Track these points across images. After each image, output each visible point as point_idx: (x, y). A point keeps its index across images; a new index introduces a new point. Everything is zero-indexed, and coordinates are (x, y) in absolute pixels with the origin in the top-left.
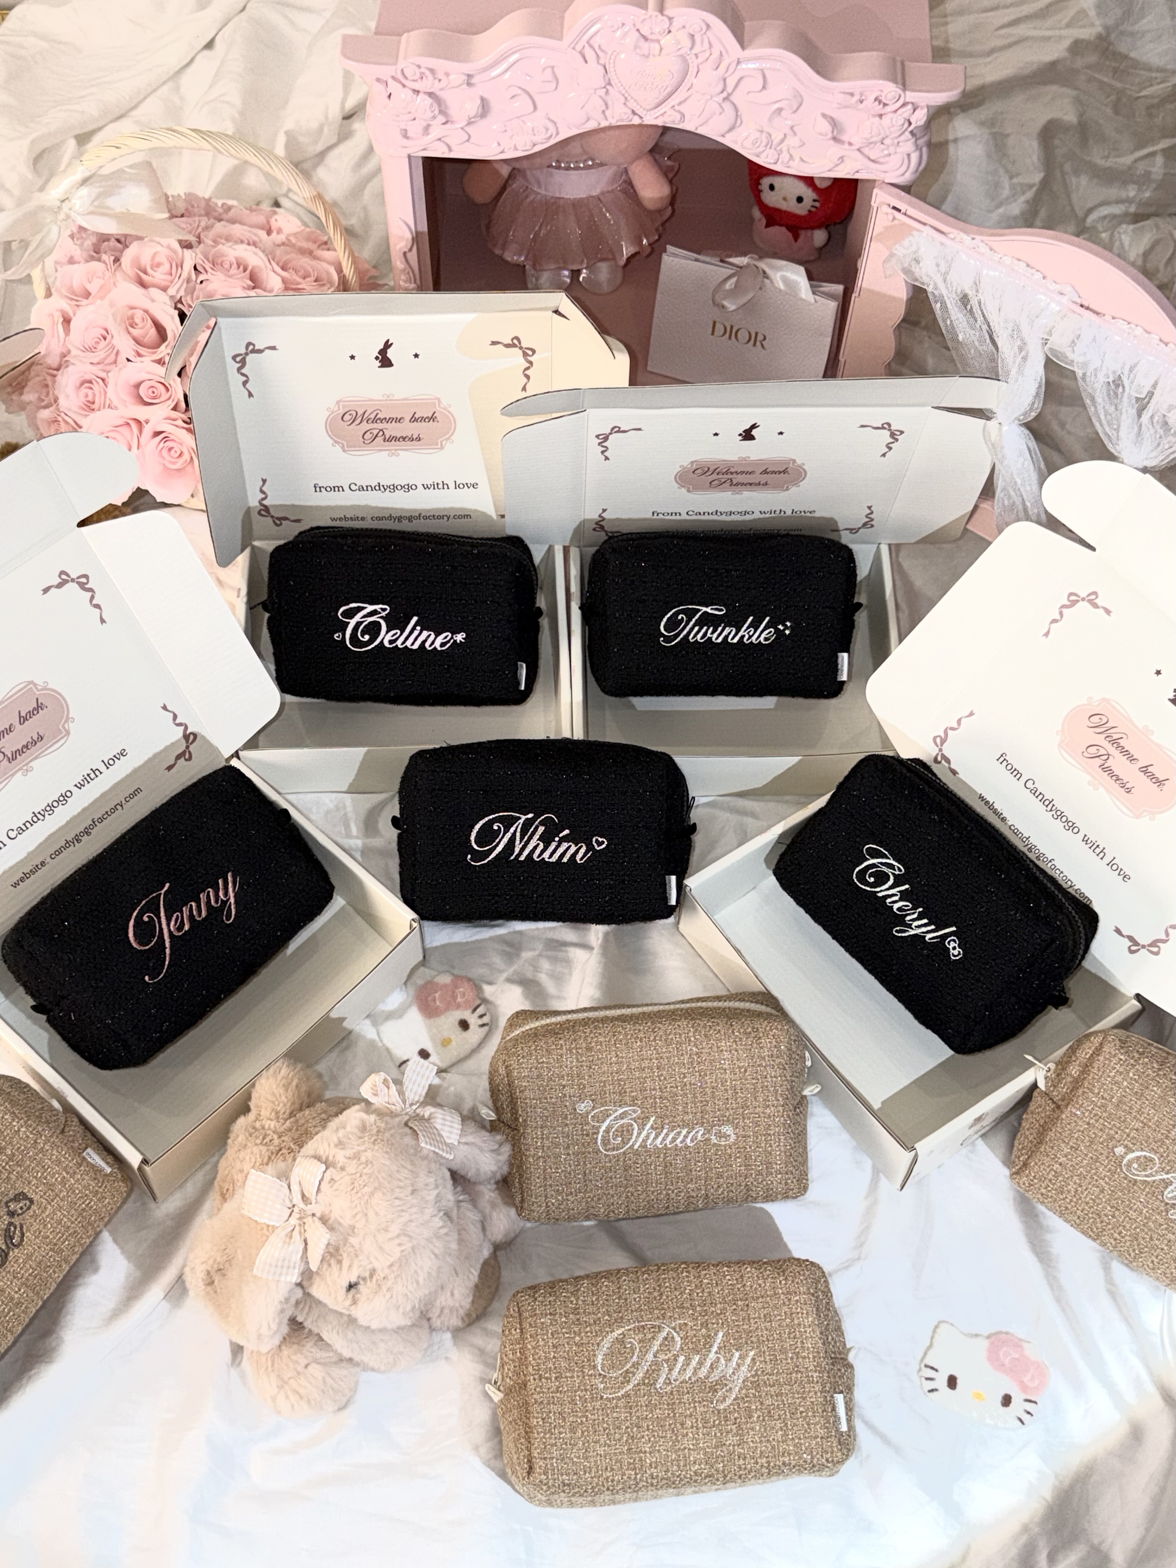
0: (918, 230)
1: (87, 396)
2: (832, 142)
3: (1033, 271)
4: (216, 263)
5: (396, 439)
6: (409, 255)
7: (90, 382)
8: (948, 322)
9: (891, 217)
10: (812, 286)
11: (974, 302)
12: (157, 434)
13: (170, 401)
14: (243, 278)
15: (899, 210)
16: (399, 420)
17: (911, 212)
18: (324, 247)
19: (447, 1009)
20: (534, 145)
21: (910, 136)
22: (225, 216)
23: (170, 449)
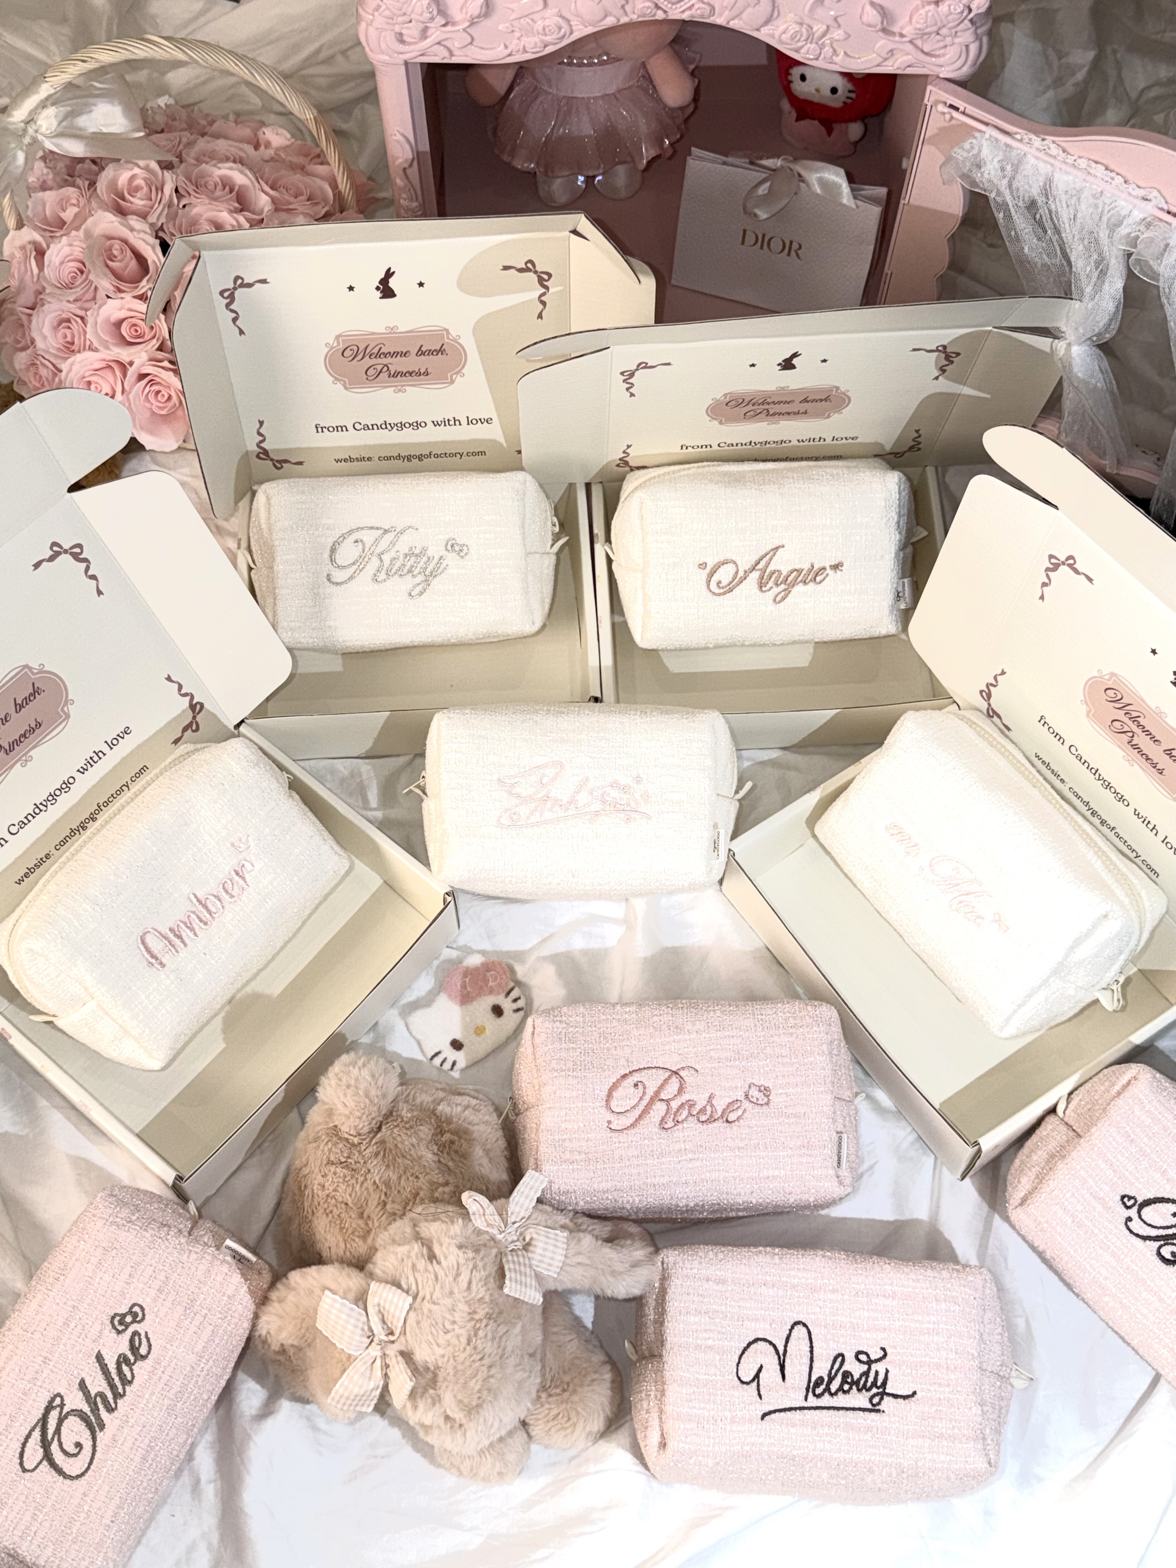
0: (980, 131)
1: (65, 336)
2: (881, 34)
3: (1113, 175)
4: (199, 184)
5: (403, 374)
6: (408, 171)
7: (68, 321)
8: (1013, 233)
9: (948, 117)
10: (852, 190)
11: (1043, 211)
12: (142, 377)
13: (155, 341)
14: (231, 199)
15: (957, 109)
16: (405, 354)
17: (971, 109)
18: (317, 160)
19: (479, 995)
20: (545, 46)
21: (970, 25)
22: (208, 129)
23: (158, 392)
